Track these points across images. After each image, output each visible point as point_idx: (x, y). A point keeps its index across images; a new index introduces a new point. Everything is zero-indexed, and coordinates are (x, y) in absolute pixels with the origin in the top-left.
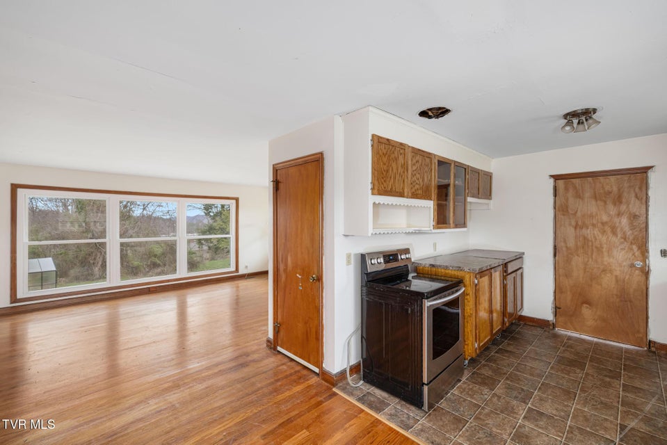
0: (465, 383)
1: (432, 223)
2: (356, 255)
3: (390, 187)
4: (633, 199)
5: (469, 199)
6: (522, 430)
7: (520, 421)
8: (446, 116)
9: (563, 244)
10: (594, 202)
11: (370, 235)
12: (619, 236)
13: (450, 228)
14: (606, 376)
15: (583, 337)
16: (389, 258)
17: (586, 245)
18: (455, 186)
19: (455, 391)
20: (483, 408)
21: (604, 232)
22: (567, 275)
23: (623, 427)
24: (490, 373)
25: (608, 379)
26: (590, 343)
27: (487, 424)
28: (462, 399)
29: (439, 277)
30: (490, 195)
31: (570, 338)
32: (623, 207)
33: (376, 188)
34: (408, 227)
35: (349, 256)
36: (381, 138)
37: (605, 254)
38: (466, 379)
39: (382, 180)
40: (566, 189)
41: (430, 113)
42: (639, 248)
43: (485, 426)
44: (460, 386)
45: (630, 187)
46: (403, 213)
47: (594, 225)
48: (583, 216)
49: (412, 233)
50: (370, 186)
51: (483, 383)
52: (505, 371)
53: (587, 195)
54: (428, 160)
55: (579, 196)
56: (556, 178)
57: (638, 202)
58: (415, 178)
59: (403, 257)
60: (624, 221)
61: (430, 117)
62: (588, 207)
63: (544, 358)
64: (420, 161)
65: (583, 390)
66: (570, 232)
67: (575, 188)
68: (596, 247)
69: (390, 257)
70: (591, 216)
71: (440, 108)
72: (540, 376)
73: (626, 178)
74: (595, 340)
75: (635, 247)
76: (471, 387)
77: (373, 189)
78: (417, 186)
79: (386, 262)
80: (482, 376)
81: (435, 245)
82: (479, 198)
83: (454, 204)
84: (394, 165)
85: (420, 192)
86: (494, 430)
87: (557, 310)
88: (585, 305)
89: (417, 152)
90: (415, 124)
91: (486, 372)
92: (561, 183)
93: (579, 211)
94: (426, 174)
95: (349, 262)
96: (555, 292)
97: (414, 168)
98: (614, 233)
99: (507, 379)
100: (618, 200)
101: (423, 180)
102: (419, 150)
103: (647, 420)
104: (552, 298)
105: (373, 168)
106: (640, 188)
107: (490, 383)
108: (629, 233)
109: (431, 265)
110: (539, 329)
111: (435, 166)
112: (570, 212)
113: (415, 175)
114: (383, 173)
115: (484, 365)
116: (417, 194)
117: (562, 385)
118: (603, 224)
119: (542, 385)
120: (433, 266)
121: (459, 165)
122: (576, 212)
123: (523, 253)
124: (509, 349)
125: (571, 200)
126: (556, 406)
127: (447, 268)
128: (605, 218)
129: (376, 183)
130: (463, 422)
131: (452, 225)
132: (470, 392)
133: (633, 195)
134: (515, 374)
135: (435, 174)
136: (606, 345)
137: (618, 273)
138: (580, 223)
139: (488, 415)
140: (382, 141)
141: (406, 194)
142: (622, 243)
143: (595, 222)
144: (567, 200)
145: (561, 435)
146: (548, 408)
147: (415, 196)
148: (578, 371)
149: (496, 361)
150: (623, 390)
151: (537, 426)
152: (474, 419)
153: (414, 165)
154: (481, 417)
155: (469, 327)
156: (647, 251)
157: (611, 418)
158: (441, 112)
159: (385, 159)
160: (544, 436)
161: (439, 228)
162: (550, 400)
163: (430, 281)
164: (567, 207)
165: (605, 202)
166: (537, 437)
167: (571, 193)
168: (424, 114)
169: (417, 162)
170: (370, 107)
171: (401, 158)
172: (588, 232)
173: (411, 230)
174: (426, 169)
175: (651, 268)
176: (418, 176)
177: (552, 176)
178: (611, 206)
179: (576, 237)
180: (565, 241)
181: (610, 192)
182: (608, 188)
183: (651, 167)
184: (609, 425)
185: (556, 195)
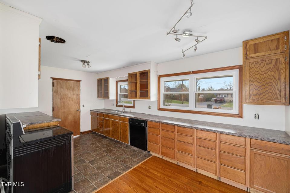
4: (77, 90)
6: (96, 167)
10: (67, 90)
12: (74, 101)
17: (64, 105)
21: (69, 100)
32: (75, 92)
37: (70, 108)
40: (57, 84)
42: (79, 105)
45: (76, 86)
47: (67, 98)
48: (63, 95)
53: (64, 87)
55: (62, 87)
56: (54, 79)
60: (75, 96)
62: (65, 91)
66: (59, 101)
67: (60, 84)
68: (67, 106)
70: (66, 95)
75: (78, 105)
92: (55, 81)
93: (62, 93)
100: (73, 90)
106: (79, 87)
108: (76, 100)
112: (59, 93)
122: (61, 93)
128: (70, 96)
133: (77, 88)
137: (73, 114)
138: (62, 97)
142: (74, 104)
144: (58, 88)
151: (96, 163)
157: (100, 151)
160: (100, 164)
164: (58, 91)
165: (70, 90)
167: (59, 86)
172: (65, 101)
175: (81, 110)
177: (52, 78)
178: (71, 92)
179: (61, 103)
180: (57, 105)
181: (71, 87)
182: (70, 85)
183: (81, 81)
184: (102, 153)
185: (53, 86)
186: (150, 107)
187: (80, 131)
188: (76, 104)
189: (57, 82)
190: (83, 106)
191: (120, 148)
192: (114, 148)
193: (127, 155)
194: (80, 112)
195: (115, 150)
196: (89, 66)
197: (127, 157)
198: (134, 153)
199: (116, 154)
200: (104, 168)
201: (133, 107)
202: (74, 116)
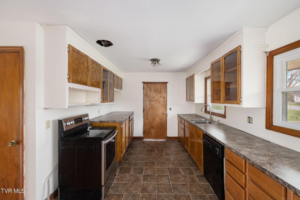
0: (118, 175)
1: (100, 100)
2: (54, 121)
3: (80, 79)
4: (164, 92)
5: (115, 89)
6: (143, 187)
7: (142, 183)
8: (110, 47)
9: (146, 108)
11: (67, 107)
12: (161, 104)
13: (108, 102)
14: (160, 152)
15: (152, 140)
16: (77, 121)
17: (152, 107)
18: (110, 82)
19: (115, 181)
20: (128, 184)
21: (157, 103)
22: (147, 119)
23: (169, 168)
24: (127, 166)
25: (161, 153)
26: (154, 142)
27: (131, 191)
28: (119, 184)
29: (104, 127)
30: (122, 88)
31: (148, 142)
32: (161, 95)
33: (71, 78)
34: (86, 102)
35: (48, 122)
36: (74, 48)
37: (157, 110)
38: (118, 173)
39: (75, 74)
41: (103, 43)
42: (165, 108)
43: (131, 192)
44: (117, 178)
45: (163, 88)
46: (84, 94)
47: (154, 101)
48: (152, 97)
49: (90, 105)
50: (67, 77)
51: (126, 172)
52: (132, 163)
53: (153, 90)
54: (99, 67)
55: (150, 90)
56: (144, 83)
57: (165, 93)
58: (92, 76)
59: (85, 119)
60: (162, 99)
61: (102, 45)
62: (153, 94)
63: (143, 152)
64: (95, 67)
65: (156, 160)
66: (148, 103)
67: (149, 87)
68: (155, 108)
69: (78, 119)
70: (154, 97)
71: (108, 42)
72: (144, 160)
73: (162, 85)
74: (155, 140)
75: (164, 108)
76: (121, 176)
77: (69, 79)
78: (94, 80)
79: (76, 123)
80: (124, 169)
81: (99, 111)
82: (118, 89)
83: (110, 91)
84: (82, 66)
85: (95, 83)
86: (134, 192)
87: (144, 132)
88: (152, 129)
89: (94, 62)
90: (93, 47)
91: (126, 166)
92: (145, 85)
94: (98, 75)
95: (48, 127)
96: (144, 126)
97: (92, 70)
98: (159, 103)
99: (134, 166)
100: (160, 92)
101: (97, 78)
102: (95, 61)
103: (173, 163)
104: (143, 128)
105: (69, 65)
106: (165, 89)
107: (127, 171)
108: (163, 103)
109: (100, 121)
110: (139, 141)
111: (102, 71)
112: (148, 96)
113: (93, 74)
114: (75, 70)
115: (124, 163)
116: (94, 85)
117: (151, 161)
118: (157, 100)
119: (145, 163)
120: (101, 122)
121: (111, 73)
122: (150, 96)
123: (133, 112)
124: (131, 152)
125: (148, 92)
126: (151, 170)
127: (108, 122)
128: (157, 98)
129: (71, 75)
130: (121, 196)
131: (109, 101)
132: (121, 179)
133: (164, 91)
134: (136, 162)
135: (102, 75)
136: (158, 141)
137: (160, 116)
138: (151, 100)
139: (130, 186)
140: (74, 50)
141: (88, 84)
142: (161, 106)
143: (155, 99)
145: (155, 181)
146: (149, 172)
147: (93, 85)
148: (153, 153)
149: (128, 159)
150: (166, 155)
151: (148, 181)
152: (126, 191)
153: (92, 68)
154: (128, 189)
155: (119, 148)
156: (167, 109)
157: (165, 167)
158: (109, 44)
159: (77, 62)
160: (150, 184)
161: (103, 102)
162: (149, 169)
163: (100, 130)
164: (147, 94)
165: (157, 93)
166: (149, 186)
167: (148, 89)
168: (99, 42)
169: (94, 67)
170: (67, 26)
171: (86, 63)
172: (152, 103)
173: (89, 104)
174: (98, 72)
175: (168, 114)
176: (94, 75)
177: (143, 82)
178: (158, 94)
179: (150, 105)
180: (147, 107)
181: (158, 90)
182: (158, 88)
183: (167, 82)
184: (166, 170)
185: (144, 90)
186: (250, 120)
187: (166, 135)
188: (162, 107)
189: (147, 85)
190: (170, 109)
191: (191, 173)
192: (184, 170)
193: (190, 191)
194: (166, 116)
195: (183, 173)
196: (158, 63)
197: (188, 193)
198: (205, 194)
199: (178, 181)
200: (149, 193)
201: (224, 116)
202: (161, 119)
